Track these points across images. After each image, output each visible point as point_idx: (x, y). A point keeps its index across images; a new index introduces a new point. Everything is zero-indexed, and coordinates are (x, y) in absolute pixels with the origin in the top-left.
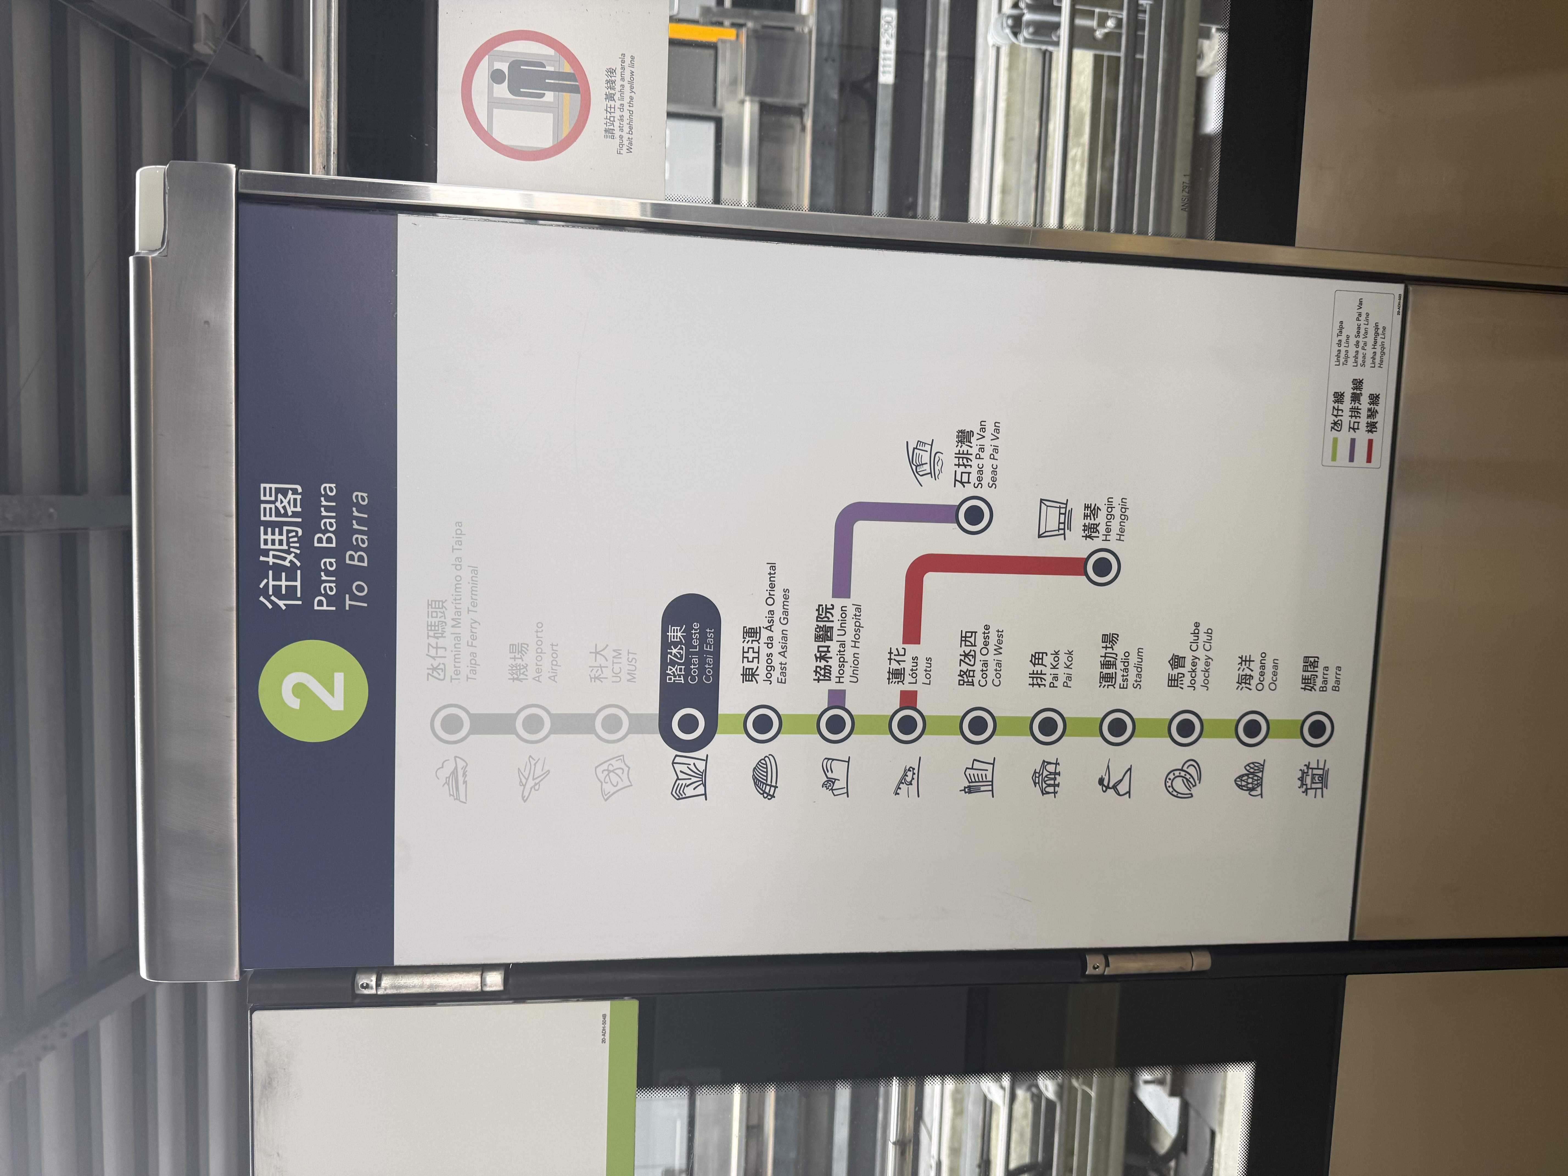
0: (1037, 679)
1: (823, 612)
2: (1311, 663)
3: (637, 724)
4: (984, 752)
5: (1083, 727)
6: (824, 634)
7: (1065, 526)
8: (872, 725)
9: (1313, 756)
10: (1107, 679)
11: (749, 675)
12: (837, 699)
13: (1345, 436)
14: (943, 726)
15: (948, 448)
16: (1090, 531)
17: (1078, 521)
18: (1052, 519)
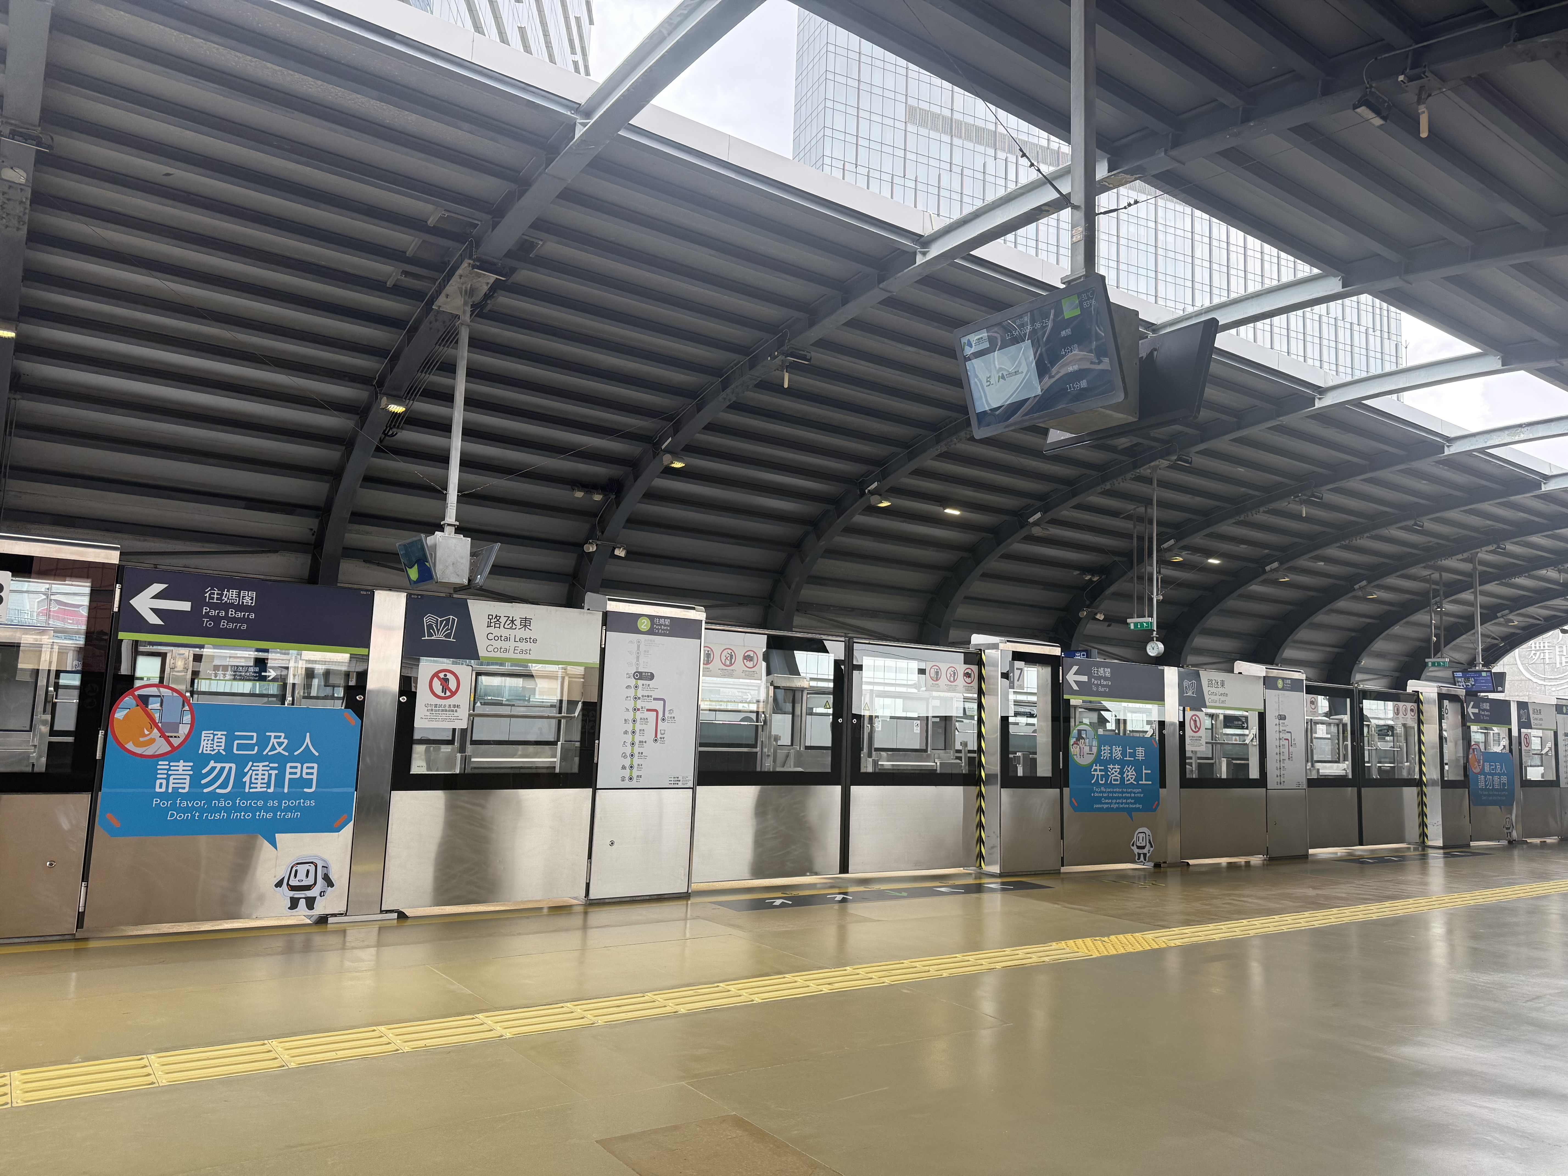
0: (640, 730)
1: (651, 696)
2: (641, 776)
3: (637, 668)
4: (630, 722)
5: (633, 738)
6: (648, 696)
7: (662, 734)
8: (635, 704)
9: (627, 778)
10: (640, 742)
11: (643, 685)
12: (639, 698)
13: (673, 779)
14: (635, 715)
15: (672, 715)
16: (661, 738)
17: (662, 736)
18: (662, 732)
